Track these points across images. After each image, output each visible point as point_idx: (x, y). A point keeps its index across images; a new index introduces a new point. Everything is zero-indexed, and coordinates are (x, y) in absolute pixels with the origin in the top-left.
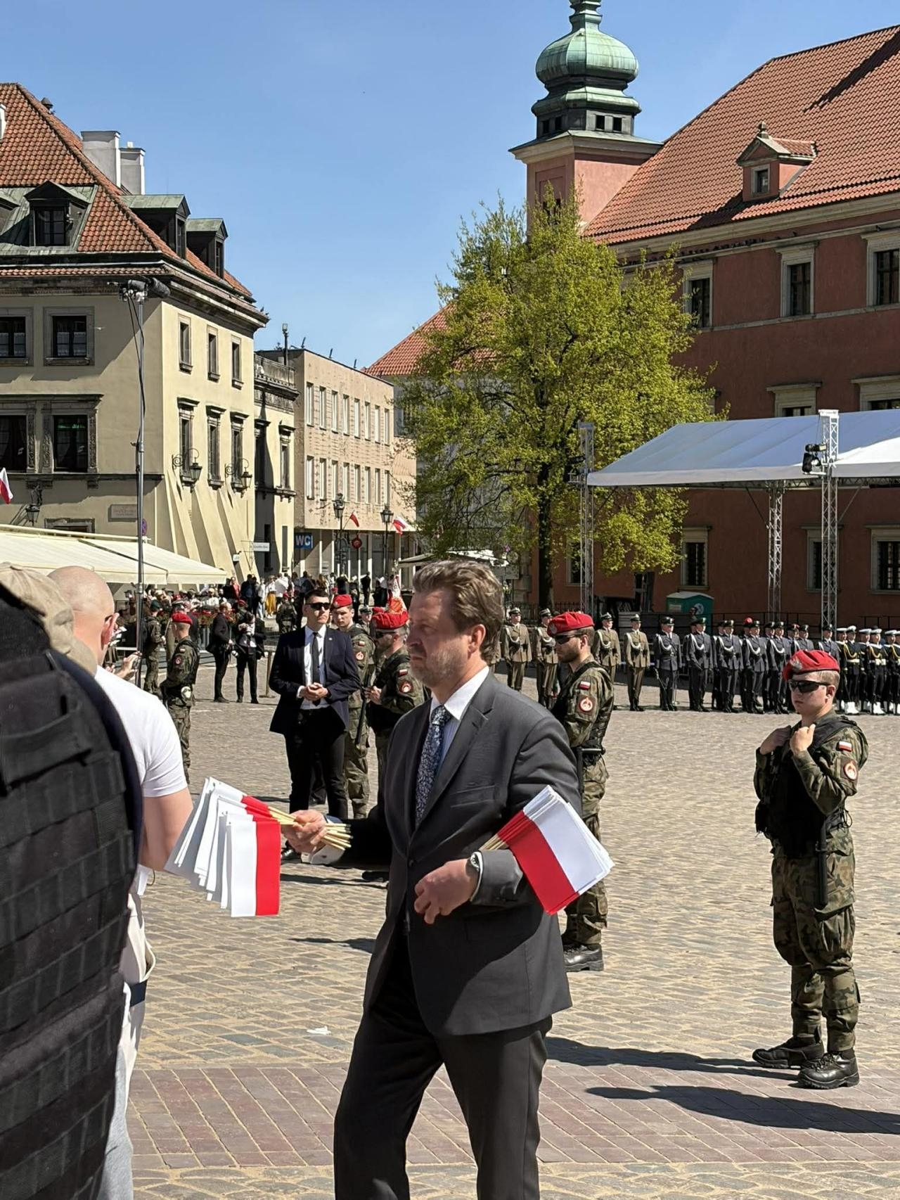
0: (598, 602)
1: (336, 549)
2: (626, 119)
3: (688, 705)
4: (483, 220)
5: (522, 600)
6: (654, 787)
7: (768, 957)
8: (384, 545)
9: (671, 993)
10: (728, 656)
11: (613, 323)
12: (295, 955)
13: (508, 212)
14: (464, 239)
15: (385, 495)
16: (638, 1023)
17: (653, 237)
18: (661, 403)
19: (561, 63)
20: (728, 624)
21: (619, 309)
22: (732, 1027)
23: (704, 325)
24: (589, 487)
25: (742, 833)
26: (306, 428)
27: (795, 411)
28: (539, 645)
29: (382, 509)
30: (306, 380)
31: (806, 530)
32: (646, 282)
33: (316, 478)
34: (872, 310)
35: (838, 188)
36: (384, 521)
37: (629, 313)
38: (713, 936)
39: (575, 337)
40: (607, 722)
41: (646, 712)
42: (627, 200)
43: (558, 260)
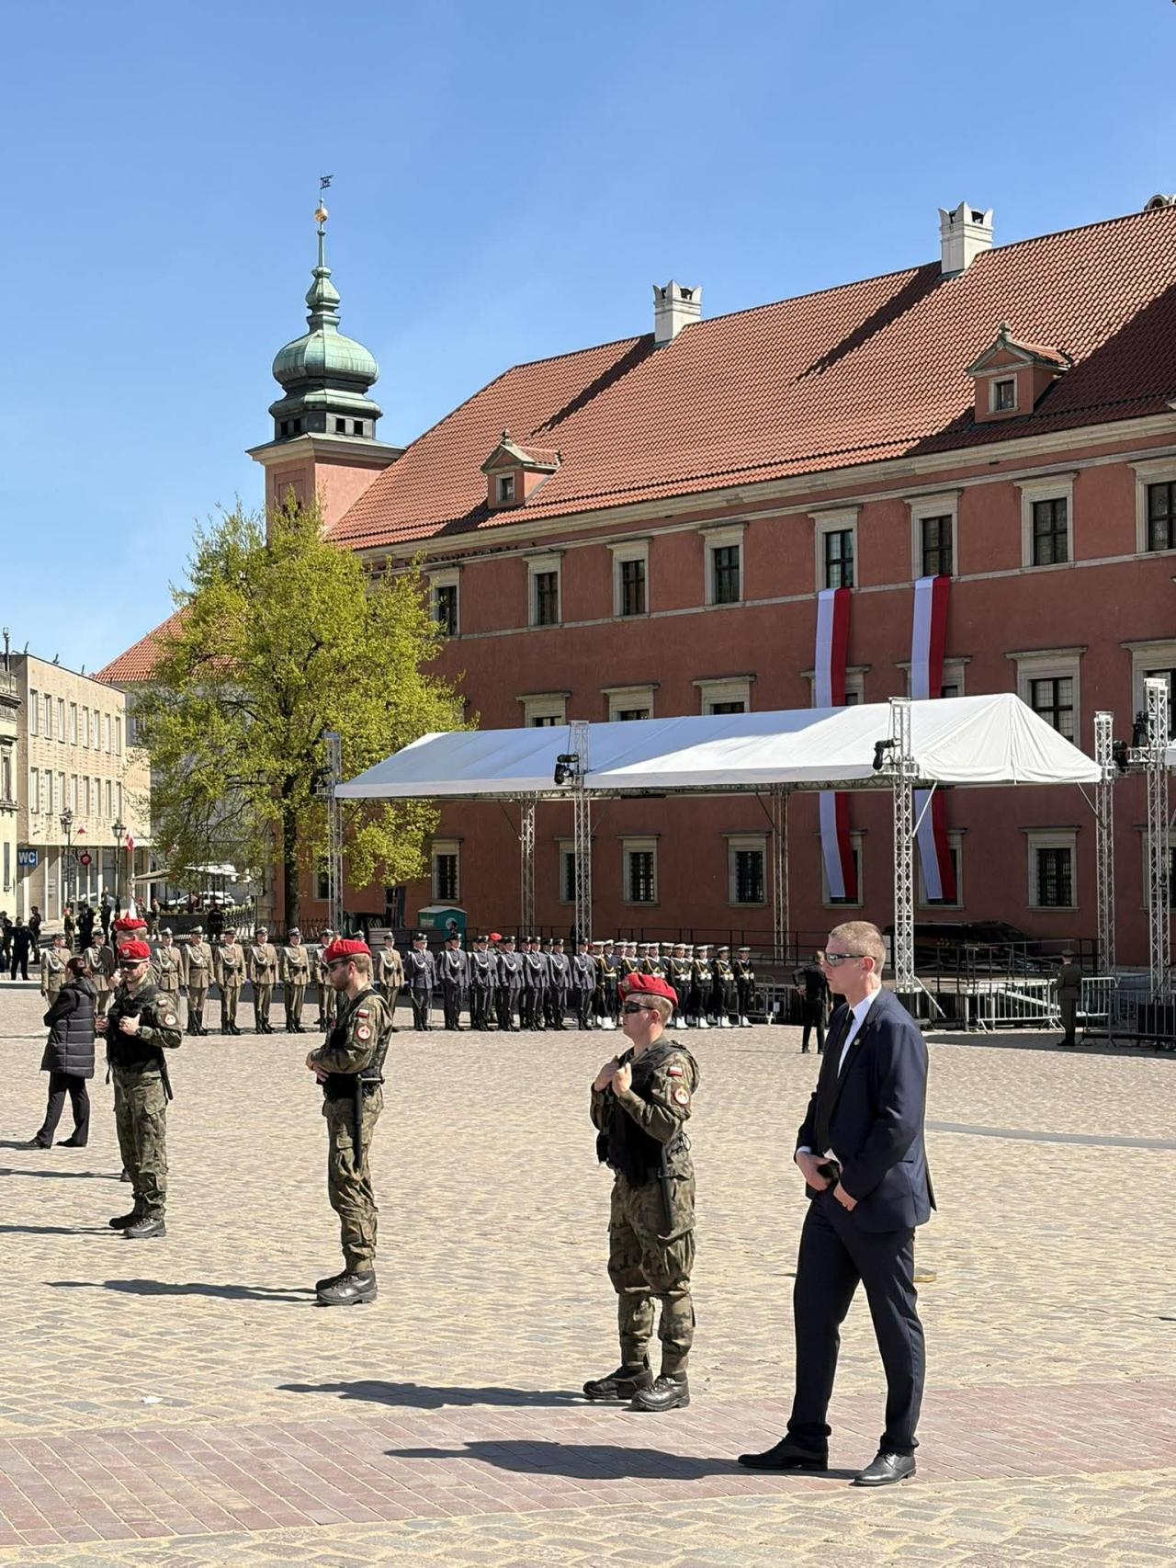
0: (347, 918)
1: (63, 867)
2: (367, 422)
3: (443, 1025)
4: (220, 521)
5: (265, 917)
6: (413, 1113)
7: (539, 1291)
8: (114, 861)
9: (443, 1334)
10: (483, 972)
11: (359, 630)
12: (38, 1313)
13: (247, 515)
14: (200, 542)
15: (117, 809)
16: (410, 1368)
17: (398, 543)
18: (410, 712)
19: (299, 363)
20: (483, 940)
21: (365, 616)
22: (506, 1367)
23: (452, 633)
24: (337, 799)
25: (505, 1158)
26: (30, 737)
27: (545, 721)
28: (286, 966)
29: (113, 823)
30: (30, 686)
31: (558, 842)
32: (392, 589)
33: (40, 791)
34: (619, 620)
35: (583, 497)
36: (116, 835)
37: (375, 620)
38: (480, 1270)
39: (319, 644)
40: (386, 1050)
41: (401, 1033)
42: (369, 505)
43: (300, 563)
